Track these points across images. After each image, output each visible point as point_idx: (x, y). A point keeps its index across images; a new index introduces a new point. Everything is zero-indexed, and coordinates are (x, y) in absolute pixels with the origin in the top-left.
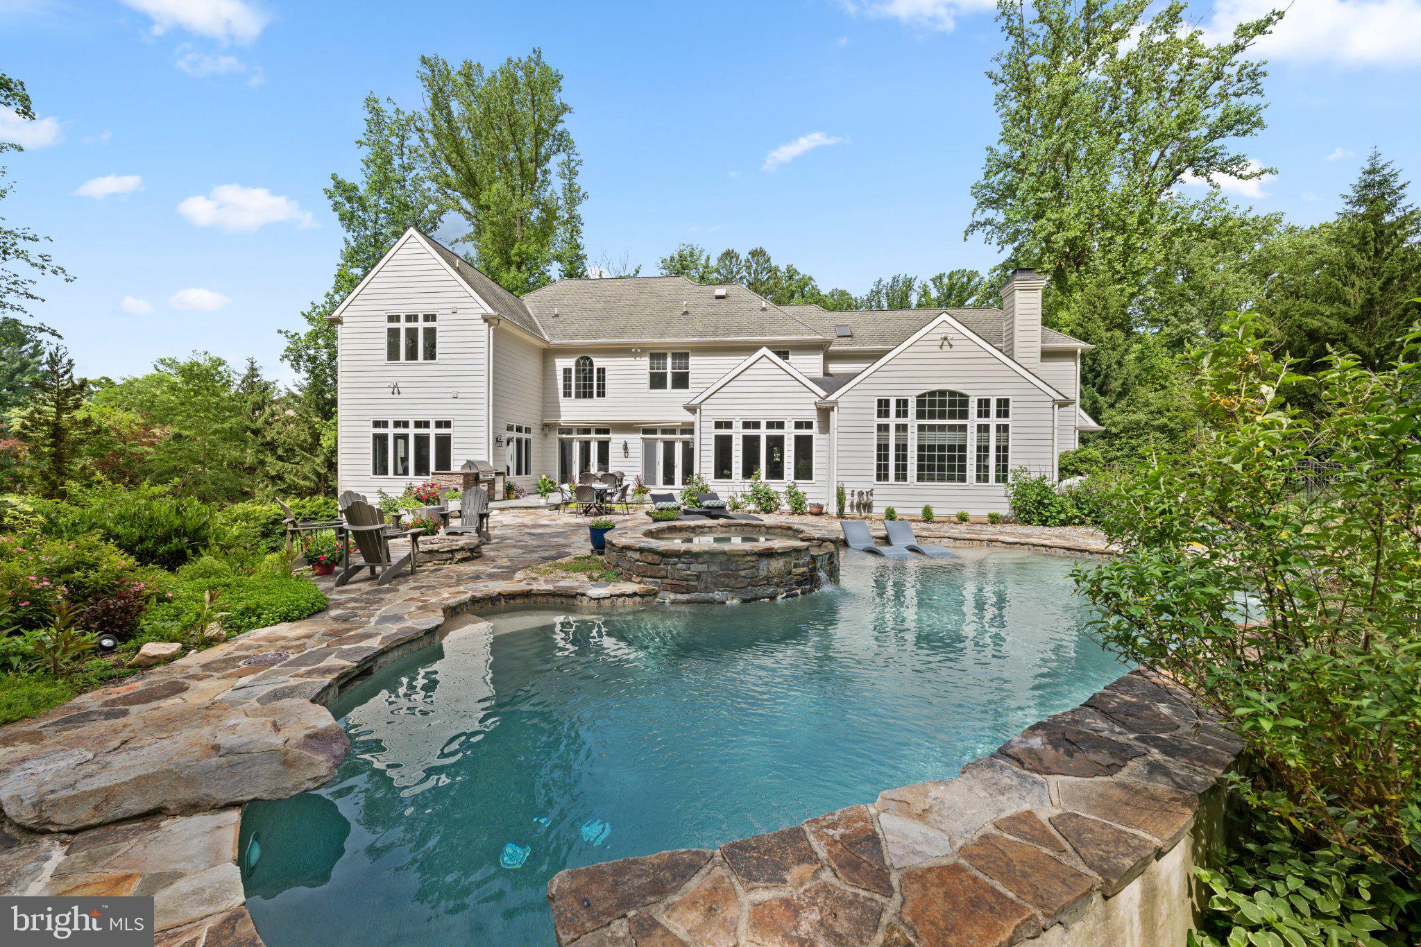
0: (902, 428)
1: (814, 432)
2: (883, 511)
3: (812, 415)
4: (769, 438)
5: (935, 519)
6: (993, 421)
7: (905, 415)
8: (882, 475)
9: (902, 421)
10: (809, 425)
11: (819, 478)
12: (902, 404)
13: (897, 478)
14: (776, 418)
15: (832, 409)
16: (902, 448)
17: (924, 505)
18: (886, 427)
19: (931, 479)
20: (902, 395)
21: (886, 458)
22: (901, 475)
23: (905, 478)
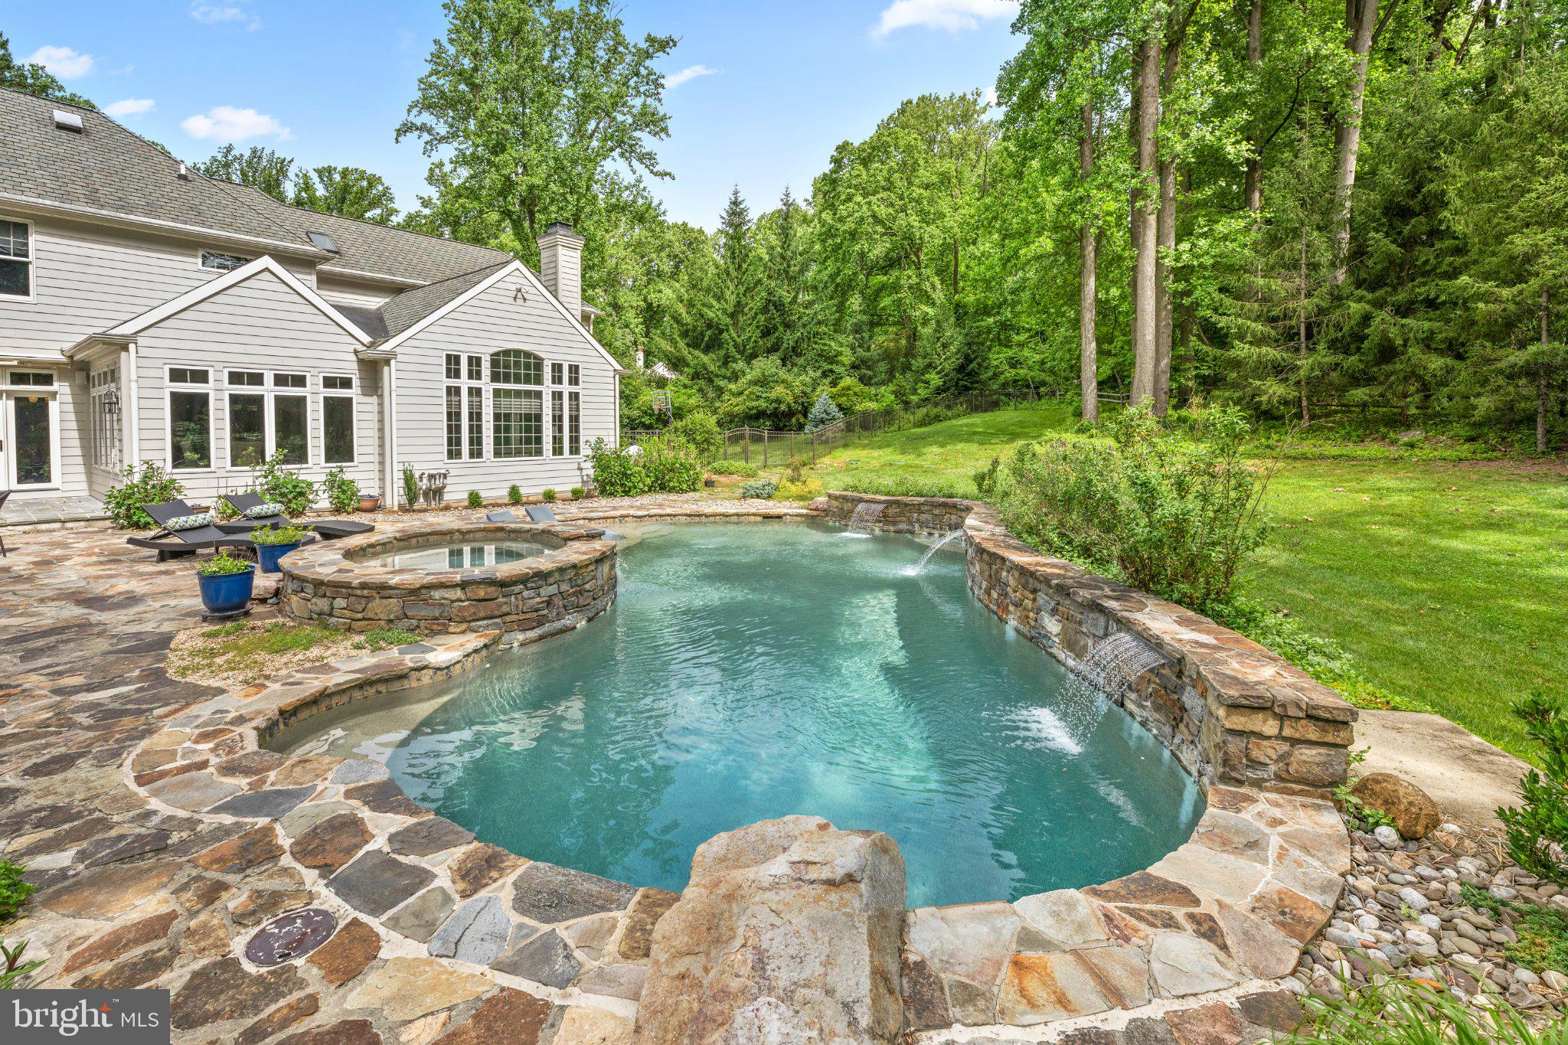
0: (476, 392)
1: (354, 393)
2: (466, 496)
3: (350, 368)
4: (279, 400)
5: (524, 499)
6: (566, 388)
7: (479, 377)
8: (454, 453)
9: (475, 383)
10: (346, 383)
11: (363, 459)
12: (475, 362)
13: (472, 455)
14: (291, 369)
15: (387, 362)
16: (476, 416)
17: (509, 484)
18: (457, 390)
19: (508, 454)
20: (475, 351)
21: (458, 428)
22: (476, 453)
23: (480, 454)
